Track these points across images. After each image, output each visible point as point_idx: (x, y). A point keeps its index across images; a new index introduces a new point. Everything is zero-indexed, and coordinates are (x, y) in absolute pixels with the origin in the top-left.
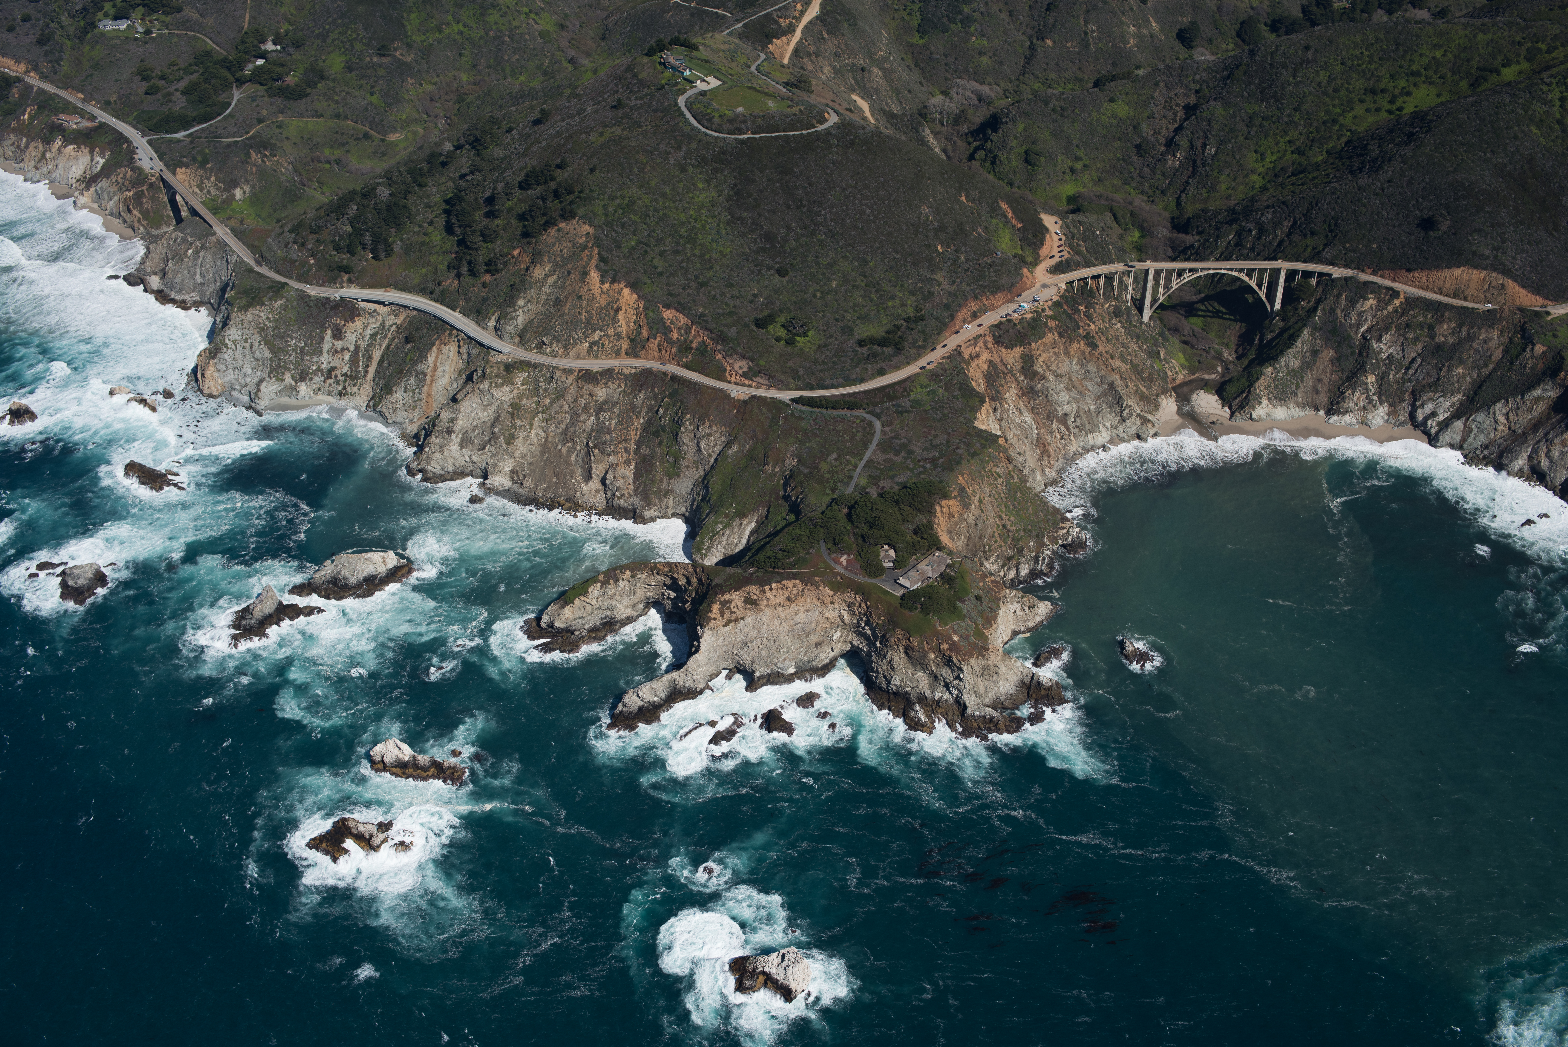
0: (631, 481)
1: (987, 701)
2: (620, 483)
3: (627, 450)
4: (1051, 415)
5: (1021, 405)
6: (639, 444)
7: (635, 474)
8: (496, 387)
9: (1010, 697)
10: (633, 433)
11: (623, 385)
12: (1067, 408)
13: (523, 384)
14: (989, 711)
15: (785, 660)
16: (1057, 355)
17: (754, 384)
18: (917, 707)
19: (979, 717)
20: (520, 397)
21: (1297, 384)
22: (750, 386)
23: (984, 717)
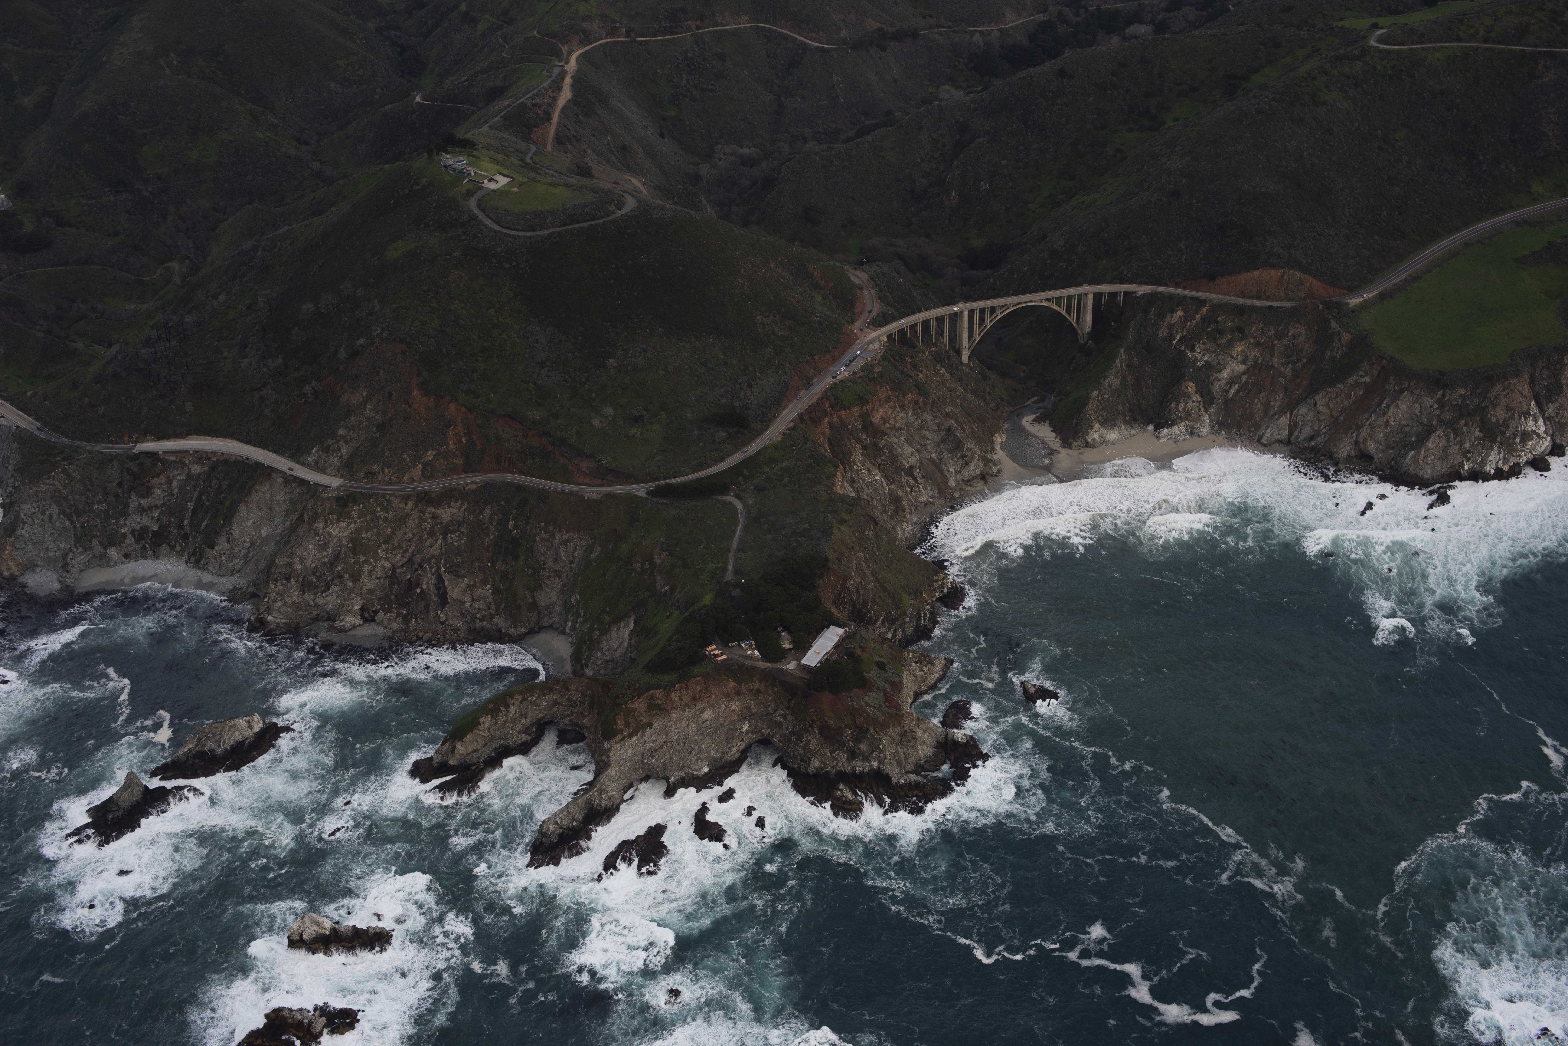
1: (909, 767)
2: (480, 604)
3: (481, 569)
4: (899, 469)
5: (869, 464)
6: (493, 561)
8: (332, 523)
9: (928, 760)
10: (485, 551)
11: (466, 503)
12: (913, 460)
13: (359, 517)
14: (913, 777)
15: (697, 760)
16: (894, 408)
17: (605, 482)
18: (842, 787)
19: (904, 785)
20: (358, 531)
21: (1123, 403)
22: (602, 485)
23: (910, 784)
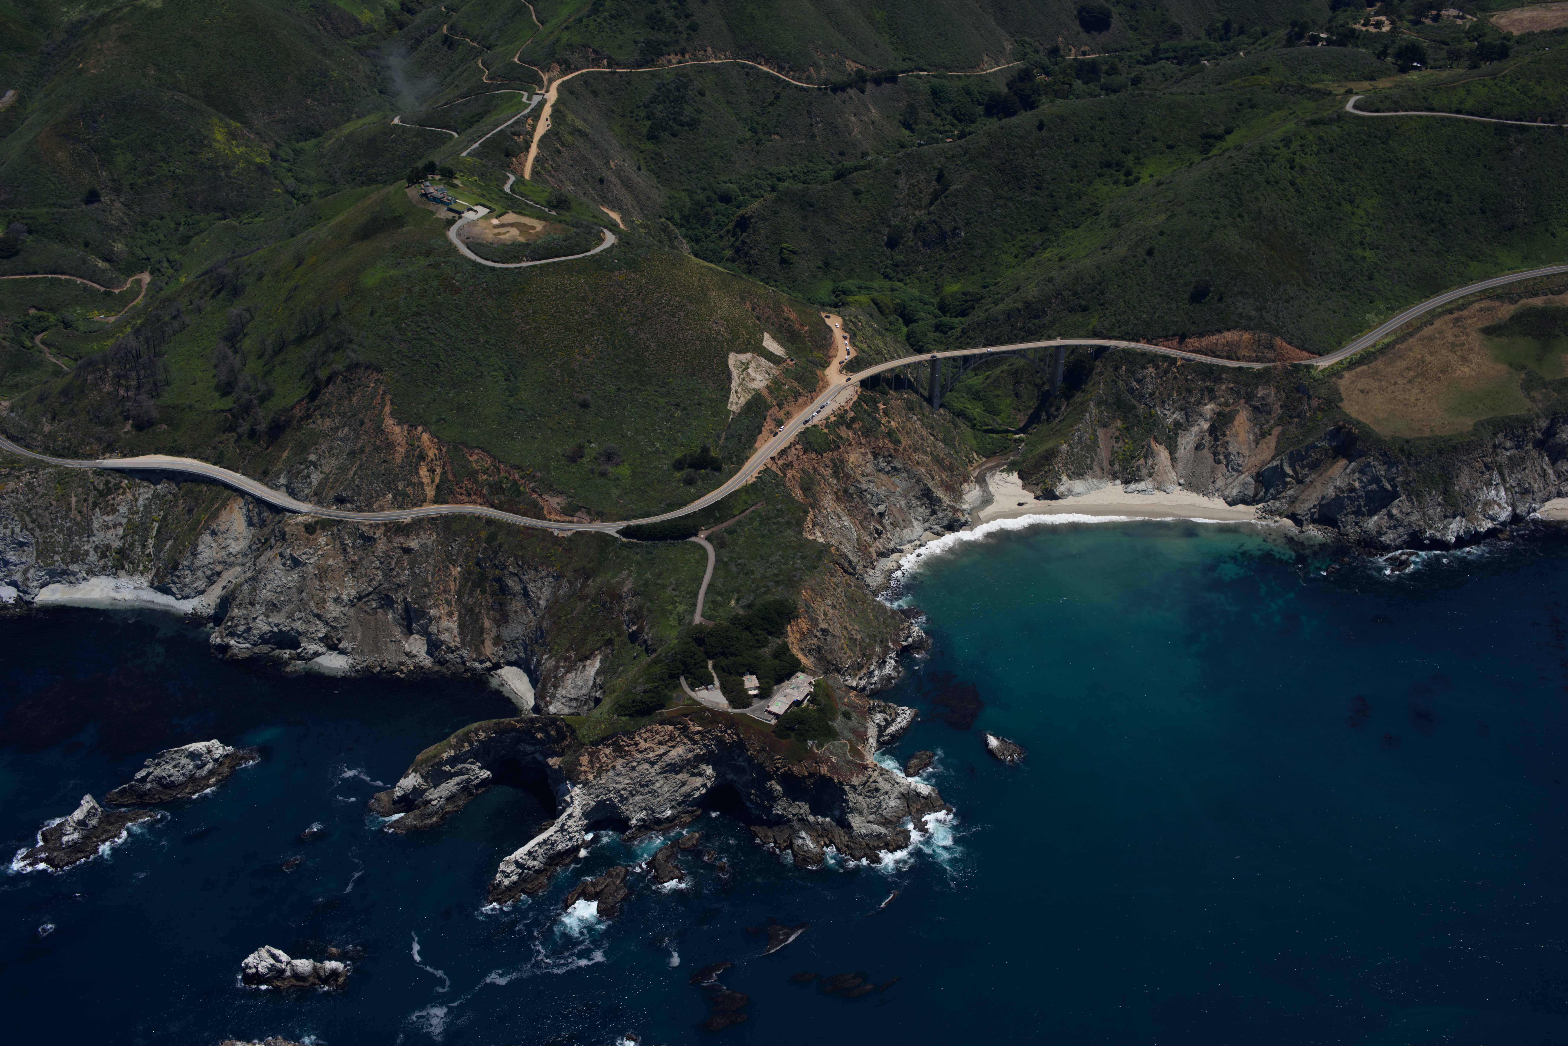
0: (456, 632)
1: (871, 818)
2: (445, 637)
3: (449, 603)
4: (867, 516)
5: (839, 510)
6: (459, 593)
7: (459, 626)
9: (890, 810)
10: (452, 583)
11: (434, 534)
12: (881, 507)
13: (327, 544)
14: (875, 828)
15: (659, 803)
16: (865, 454)
17: (575, 519)
18: (803, 834)
19: (865, 834)
20: (326, 558)
21: (1092, 457)
22: (572, 522)
23: (871, 834)
